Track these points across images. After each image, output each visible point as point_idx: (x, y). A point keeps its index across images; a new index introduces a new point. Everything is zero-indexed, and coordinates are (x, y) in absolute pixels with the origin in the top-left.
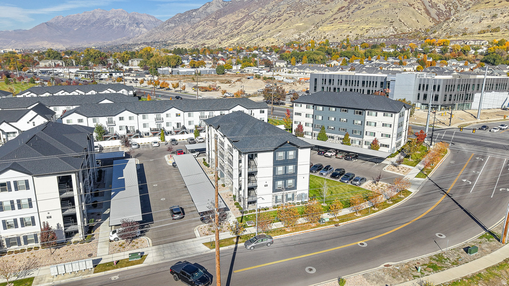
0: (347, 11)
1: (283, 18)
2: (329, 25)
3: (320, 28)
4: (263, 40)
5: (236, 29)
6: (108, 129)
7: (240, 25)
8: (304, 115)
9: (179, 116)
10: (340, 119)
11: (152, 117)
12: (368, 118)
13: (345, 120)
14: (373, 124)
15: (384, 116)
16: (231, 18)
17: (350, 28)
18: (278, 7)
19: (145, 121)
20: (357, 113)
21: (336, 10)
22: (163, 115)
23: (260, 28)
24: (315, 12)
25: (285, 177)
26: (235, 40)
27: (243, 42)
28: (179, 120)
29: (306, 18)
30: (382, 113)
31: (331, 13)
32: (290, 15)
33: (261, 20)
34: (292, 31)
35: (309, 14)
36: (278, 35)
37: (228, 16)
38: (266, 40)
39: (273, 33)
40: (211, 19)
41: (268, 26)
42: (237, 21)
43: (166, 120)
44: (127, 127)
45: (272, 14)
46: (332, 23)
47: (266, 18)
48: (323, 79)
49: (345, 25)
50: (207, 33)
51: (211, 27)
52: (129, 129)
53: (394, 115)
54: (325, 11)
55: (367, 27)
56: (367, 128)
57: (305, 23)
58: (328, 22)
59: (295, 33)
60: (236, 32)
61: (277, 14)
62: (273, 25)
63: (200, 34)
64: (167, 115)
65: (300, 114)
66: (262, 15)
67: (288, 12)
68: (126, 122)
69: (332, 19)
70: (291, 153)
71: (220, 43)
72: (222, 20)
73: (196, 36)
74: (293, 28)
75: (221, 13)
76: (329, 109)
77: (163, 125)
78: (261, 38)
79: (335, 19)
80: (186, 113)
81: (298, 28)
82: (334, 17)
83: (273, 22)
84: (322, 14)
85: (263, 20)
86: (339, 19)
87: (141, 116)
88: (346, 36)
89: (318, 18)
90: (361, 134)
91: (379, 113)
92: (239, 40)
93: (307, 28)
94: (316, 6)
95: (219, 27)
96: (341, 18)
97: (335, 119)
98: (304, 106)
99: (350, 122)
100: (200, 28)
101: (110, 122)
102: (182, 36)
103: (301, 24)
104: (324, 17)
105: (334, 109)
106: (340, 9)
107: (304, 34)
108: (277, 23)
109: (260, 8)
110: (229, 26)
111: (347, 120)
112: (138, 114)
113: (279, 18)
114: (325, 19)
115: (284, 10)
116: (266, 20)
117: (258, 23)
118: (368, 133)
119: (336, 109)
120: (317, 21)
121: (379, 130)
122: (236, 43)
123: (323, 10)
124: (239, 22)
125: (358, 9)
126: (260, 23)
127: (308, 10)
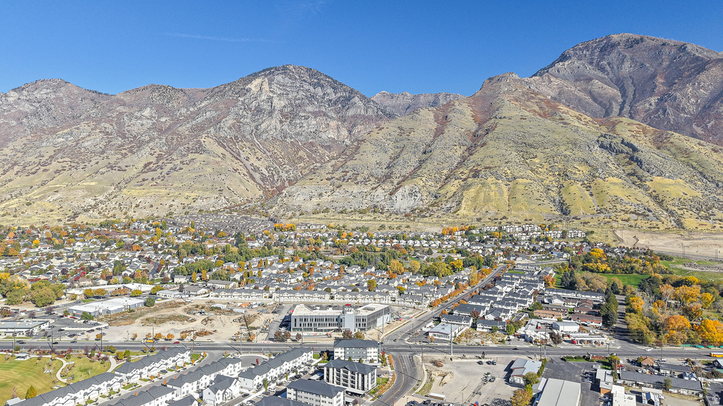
0: (159, 171)
2: (138, 188)
3: (125, 191)
13: (359, 353)
14: (369, 352)
17: (171, 195)
18: (38, 150)
21: (141, 165)
24: (112, 168)
29: (99, 175)
31: (136, 170)
32: (64, 164)
34: (82, 193)
35: (103, 170)
38: (35, 205)
41: (25, 178)
45: (29, 159)
46: (142, 185)
47: (15, 164)
49: (163, 190)
54: (126, 166)
55: (193, 195)
57: (99, 181)
58: (134, 182)
59: (85, 196)
66: (5, 157)
67: (61, 160)
69: (140, 179)
74: (81, 189)
79: (144, 180)
81: (90, 189)
82: (141, 177)
83: (33, 173)
84: (123, 170)
85: (11, 168)
86: (150, 180)
88: (168, 205)
89: (116, 176)
90: (366, 357)
91: (372, 348)
93: (103, 190)
94: (107, 158)
96: (152, 179)
97: (355, 353)
103: (93, 184)
104: (126, 175)
105: (354, 349)
106: (146, 166)
107: (101, 198)
108: (44, 176)
113: (44, 168)
114: (128, 178)
115: (48, 155)
116: (16, 168)
118: (369, 356)
120: (117, 180)
121: (372, 354)
123: (122, 166)
125: (174, 169)
127: (97, 161)
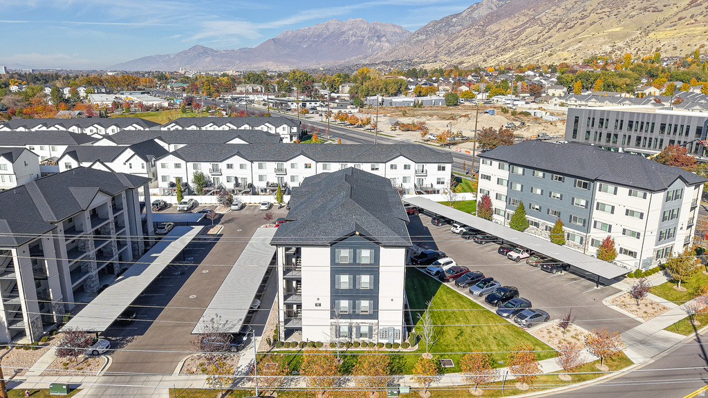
1: (588, 21)
2: (668, 29)
3: (651, 35)
4: (550, 55)
5: (512, 40)
6: (212, 179)
7: (519, 34)
8: (494, 179)
9: (310, 167)
10: (551, 193)
11: (271, 166)
12: (600, 197)
13: (559, 196)
14: (608, 209)
15: (630, 194)
16: (507, 24)
18: (583, 5)
19: (262, 172)
20: (580, 184)
22: (287, 165)
23: (550, 38)
24: (645, 9)
25: (354, 294)
26: (507, 56)
27: (519, 58)
28: (310, 173)
29: (627, 19)
30: (627, 190)
31: (676, 10)
32: (601, 16)
33: (552, 25)
34: (602, 40)
35: (633, 13)
36: (577, 46)
37: (502, 21)
38: (554, 56)
39: (570, 43)
40: (477, 27)
41: (562, 33)
42: (515, 28)
43: (291, 172)
44: (236, 179)
45: (571, 16)
46: (675, 25)
47: (560, 21)
48: (589, 118)
49: (699, 28)
50: (468, 47)
51: (476, 38)
52: (240, 181)
53: (648, 195)
54: (665, 6)
56: (597, 215)
57: (624, 26)
58: (667, 23)
59: (605, 43)
60: (511, 44)
61: (579, 16)
62: (571, 33)
63: (458, 49)
64: (293, 166)
65: (488, 178)
66: (555, 17)
67: (599, 11)
68: (236, 172)
69: (676, 18)
70: (366, 255)
71: (485, 61)
72: (493, 27)
73: (453, 52)
74: (602, 36)
75: (493, 17)
76: (534, 172)
77: (287, 179)
78: (548, 52)
79: (680, 19)
80: (319, 163)
81: (611, 35)
82: (679, 15)
83: (571, 28)
84: (658, 11)
85: (555, 26)
86: (688, 18)
87: (256, 164)
88: (698, 46)
89: (648, 19)
90: (586, 225)
91: (619, 188)
92: (513, 55)
93: (627, 35)
95: (487, 38)
96: (692, 16)
97: (542, 191)
98: (496, 164)
99: (567, 199)
100: (460, 40)
101: (215, 170)
102: (434, 52)
103: (618, 29)
104: (660, 17)
105: (541, 174)
106: (692, 2)
107: (620, 44)
108: (578, 29)
109: (554, 7)
110: (502, 36)
111: (561, 196)
112: (252, 162)
113: (581, 21)
114: (662, 19)
115: (592, 8)
116: (560, 25)
117: (546, 30)
118: (599, 225)
119: (544, 175)
120: (647, 23)
121: (619, 221)
122: (507, 61)
123: (660, 6)
124: (518, 30)
126: (550, 29)
127: (633, 6)
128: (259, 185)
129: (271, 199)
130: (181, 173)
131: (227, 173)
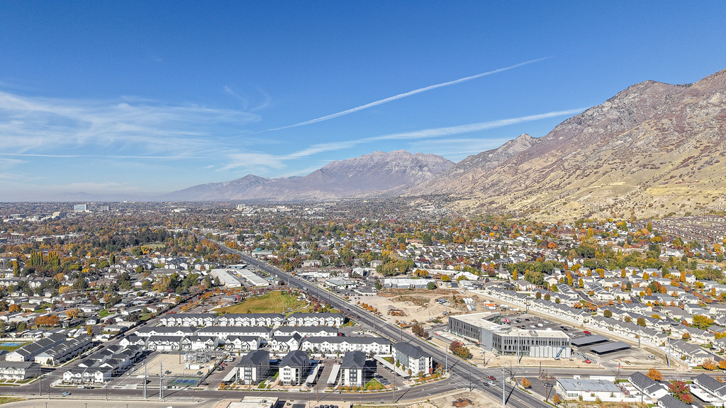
0: (692, 166)
1: (601, 170)
2: (661, 186)
3: (648, 190)
4: (565, 204)
5: (538, 183)
6: (318, 349)
7: (545, 177)
11: (336, 345)
16: (537, 164)
17: (690, 193)
18: (598, 154)
19: (333, 347)
21: (678, 162)
22: (340, 344)
23: (569, 184)
24: (644, 166)
25: (353, 377)
26: (530, 201)
27: (540, 204)
28: (347, 347)
29: (629, 174)
31: (671, 167)
32: (613, 166)
33: (572, 172)
34: (607, 193)
35: (634, 170)
36: (587, 197)
37: (533, 160)
38: (568, 205)
39: (582, 193)
40: (510, 165)
41: (580, 181)
42: (545, 168)
43: (342, 347)
45: (588, 164)
46: (667, 183)
47: (578, 169)
49: (683, 188)
50: (501, 184)
51: (509, 176)
52: (326, 349)
54: (661, 164)
55: (715, 193)
57: (627, 181)
58: (662, 181)
59: (608, 196)
60: (537, 186)
61: (595, 164)
62: (586, 180)
63: (493, 185)
67: (611, 162)
68: (325, 346)
69: (669, 177)
70: (355, 371)
71: (512, 203)
72: (525, 166)
73: (488, 188)
74: (608, 189)
75: (526, 156)
77: (340, 349)
78: (563, 200)
79: (672, 177)
81: (615, 189)
82: (671, 174)
83: (587, 176)
84: (656, 168)
85: (574, 172)
86: (678, 177)
87: (331, 344)
88: (680, 205)
89: (647, 174)
92: (536, 200)
93: (628, 189)
94: (650, 156)
95: (519, 176)
96: (681, 176)
100: (495, 177)
101: (320, 345)
102: (470, 187)
103: (621, 184)
104: (657, 173)
106: (685, 161)
107: (622, 198)
108: (593, 178)
109: (579, 150)
110: (532, 176)
113: (596, 170)
114: (658, 175)
115: (605, 158)
116: (578, 172)
117: (567, 176)
120: (646, 178)
122: (529, 206)
123: (657, 163)
124: (547, 170)
125: (709, 163)
126: (570, 175)
127: (637, 160)
128: (332, 350)
129: (336, 355)
130: (309, 346)
131: (323, 346)
